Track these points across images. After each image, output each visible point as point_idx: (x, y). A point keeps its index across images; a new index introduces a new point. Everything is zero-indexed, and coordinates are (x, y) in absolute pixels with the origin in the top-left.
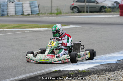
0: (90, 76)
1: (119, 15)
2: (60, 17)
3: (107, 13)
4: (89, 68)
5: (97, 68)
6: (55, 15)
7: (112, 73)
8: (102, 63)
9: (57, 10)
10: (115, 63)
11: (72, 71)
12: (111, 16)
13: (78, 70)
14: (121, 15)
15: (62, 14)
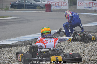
0: (12, 48)
1: (45, 11)
2: (7, 11)
3: (38, 10)
4: (12, 43)
5: (17, 43)
6: (5, 10)
7: (25, 46)
8: (22, 41)
9: (6, 7)
10: (29, 40)
11: (2, 45)
12: (40, 11)
13: (5, 44)
14: (46, 11)
15: (9, 10)
